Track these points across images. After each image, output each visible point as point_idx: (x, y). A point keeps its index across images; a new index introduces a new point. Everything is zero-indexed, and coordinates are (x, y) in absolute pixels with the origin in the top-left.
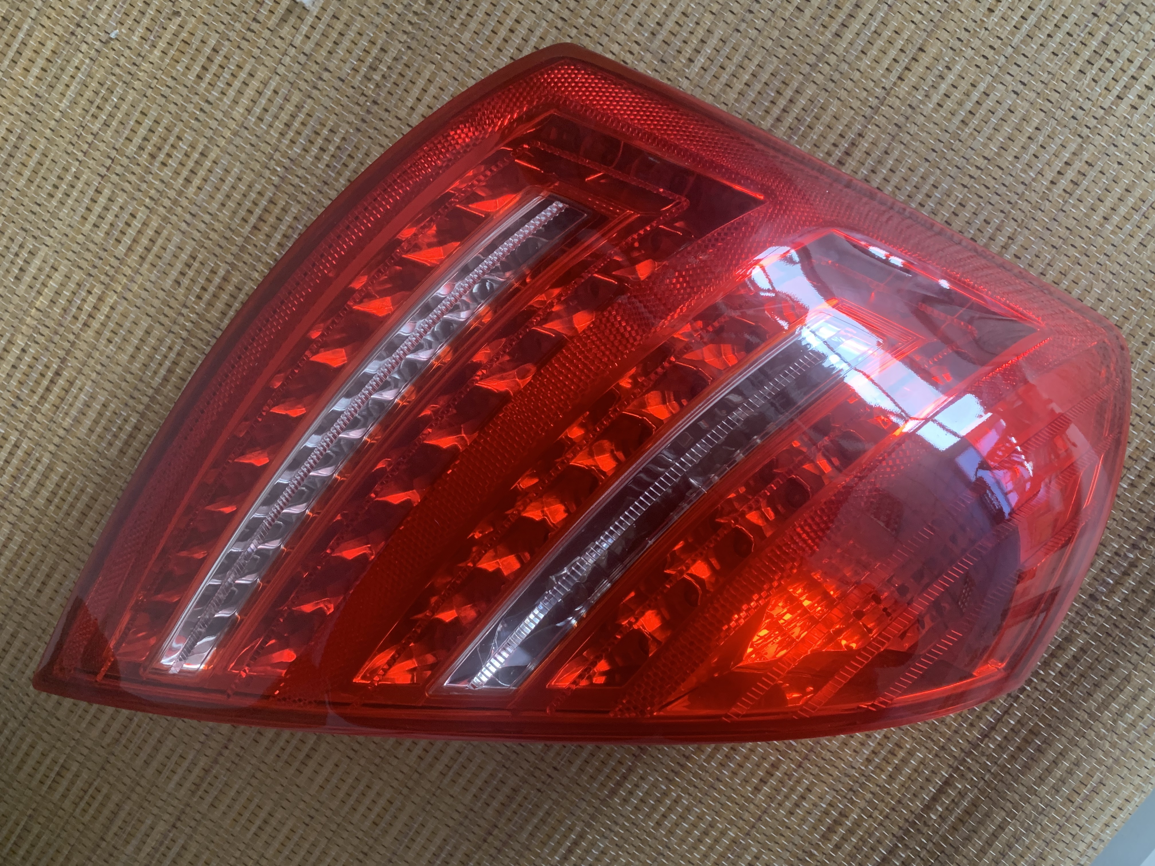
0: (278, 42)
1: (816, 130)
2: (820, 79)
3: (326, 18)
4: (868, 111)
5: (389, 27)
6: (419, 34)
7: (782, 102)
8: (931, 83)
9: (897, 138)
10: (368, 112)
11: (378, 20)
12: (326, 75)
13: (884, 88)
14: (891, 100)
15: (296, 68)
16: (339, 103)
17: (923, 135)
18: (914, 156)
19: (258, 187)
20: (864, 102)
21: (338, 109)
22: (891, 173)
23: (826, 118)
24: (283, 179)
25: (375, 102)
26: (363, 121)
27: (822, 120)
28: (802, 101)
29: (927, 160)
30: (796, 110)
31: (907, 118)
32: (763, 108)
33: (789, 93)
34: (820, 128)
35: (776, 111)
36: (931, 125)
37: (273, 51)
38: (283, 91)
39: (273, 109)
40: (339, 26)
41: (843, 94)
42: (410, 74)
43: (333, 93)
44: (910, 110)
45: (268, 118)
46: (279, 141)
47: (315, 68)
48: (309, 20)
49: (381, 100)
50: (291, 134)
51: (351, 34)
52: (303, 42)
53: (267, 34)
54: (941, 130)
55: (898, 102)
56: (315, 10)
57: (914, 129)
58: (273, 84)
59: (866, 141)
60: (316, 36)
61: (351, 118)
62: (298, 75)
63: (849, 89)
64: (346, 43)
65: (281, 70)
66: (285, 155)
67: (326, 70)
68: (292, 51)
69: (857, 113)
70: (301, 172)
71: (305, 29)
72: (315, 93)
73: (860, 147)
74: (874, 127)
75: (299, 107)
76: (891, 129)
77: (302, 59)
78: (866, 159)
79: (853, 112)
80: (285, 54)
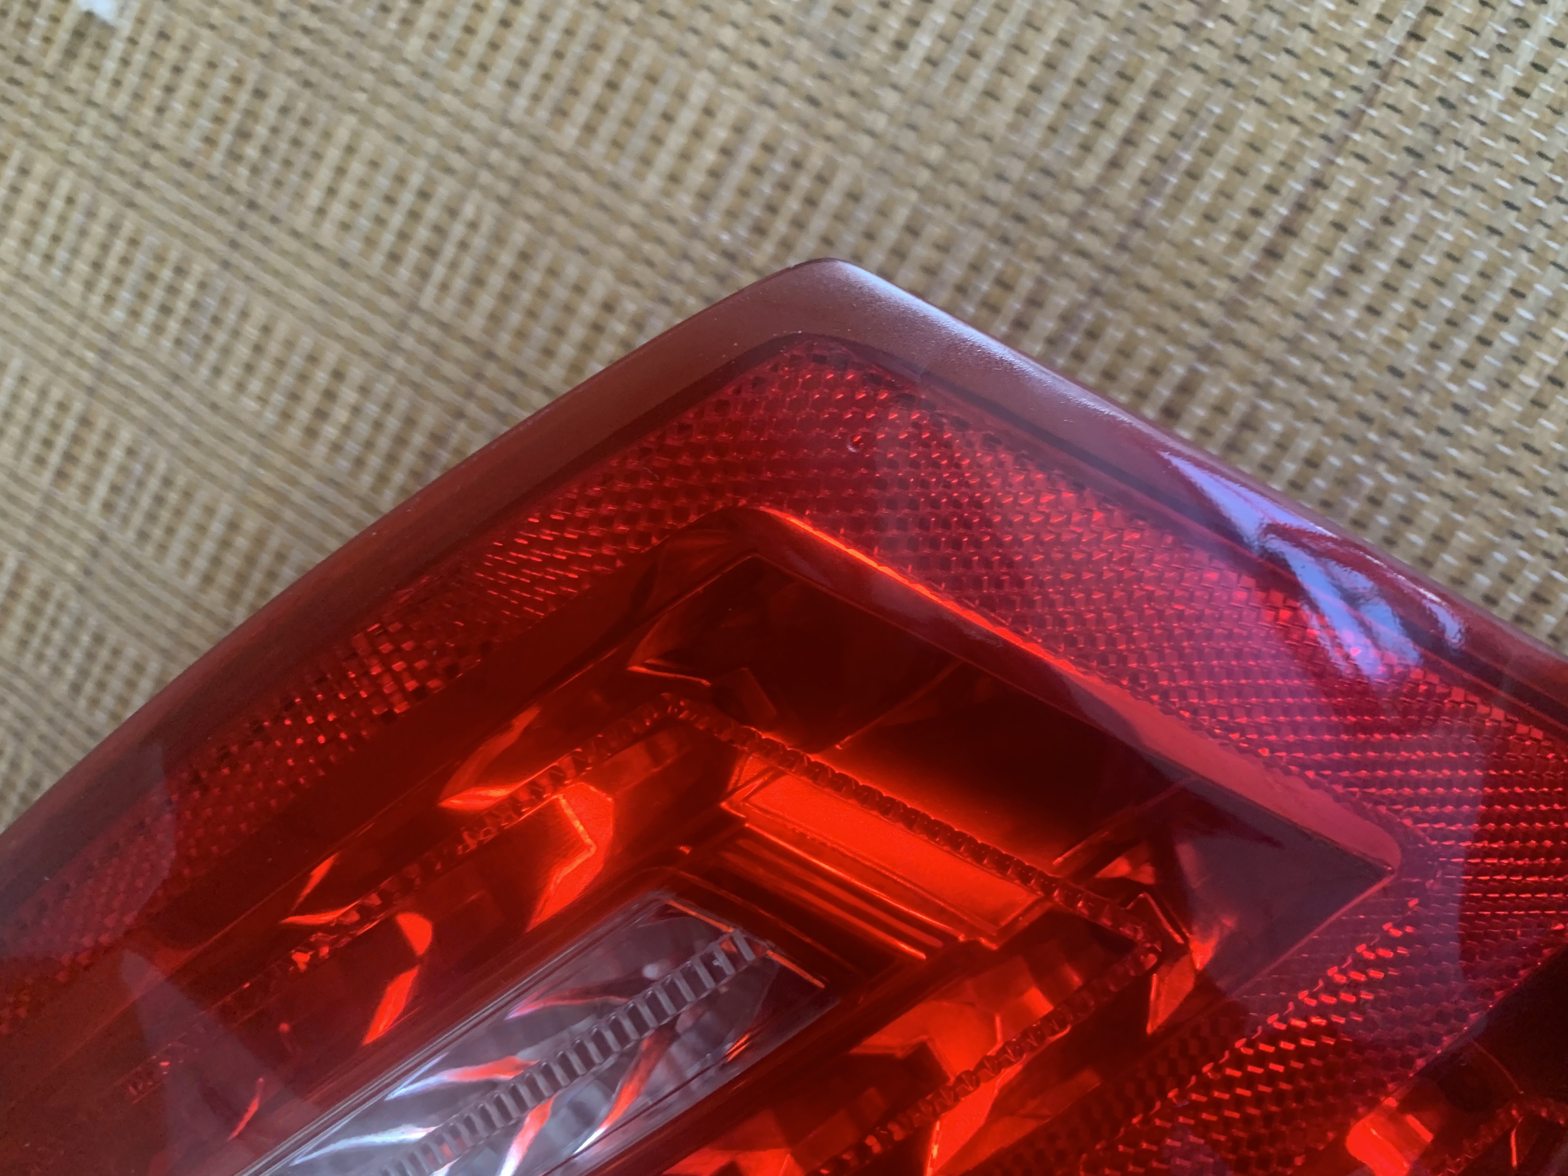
0: (66, 101)
1: (1206, 180)
2: (1209, 57)
3: (147, 39)
4: (1334, 124)
5: (265, 45)
6: (324, 54)
7: (1121, 122)
8: (1494, 39)
9: (1413, 183)
10: (242, 225)
11: (243, 32)
12: (156, 158)
13: (1373, 64)
14: (1392, 91)
15: (102, 148)
16: (185, 212)
17: (1481, 170)
18: (1458, 222)
19: (56, 394)
20: (1324, 103)
21: (186, 225)
22: (1400, 271)
23: (1230, 151)
24: (100, 375)
25: (252, 205)
26: (234, 244)
27: (1220, 155)
28: (1169, 116)
29: (1493, 231)
30: (1155, 138)
31: (1437, 132)
32: (1077, 140)
33: (1135, 99)
34: (1217, 174)
35: (1108, 145)
36: (1502, 144)
37: (56, 118)
38: (84, 198)
39: (69, 236)
40: (171, 53)
41: (1269, 89)
42: (311, 138)
43: (173, 194)
44: (1442, 113)
45: (62, 255)
46: (85, 298)
47: (136, 145)
48: (118, 47)
49: (262, 200)
50: (104, 284)
51: (195, 68)
52: (111, 95)
53: (42, 85)
54: (1528, 154)
55: (1411, 96)
56: (126, 27)
57: (1454, 158)
58: (64, 186)
59: (1335, 197)
60: (131, 79)
61: (212, 242)
62: (107, 162)
63: (1284, 75)
64: (186, 88)
65: (77, 156)
66: (98, 327)
67: (157, 147)
68: (92, 115)
69: (1307, 132)
70: (129, 359)
71: (110, 66)
72: (140, 197)
73: (1319, 211)
74: (1353, 162)
75: (113, 228)
76: (1396, 160)
77: (111, 128)
78: (1335, 241)
79: (1295, 131)
80: (79, 122)
